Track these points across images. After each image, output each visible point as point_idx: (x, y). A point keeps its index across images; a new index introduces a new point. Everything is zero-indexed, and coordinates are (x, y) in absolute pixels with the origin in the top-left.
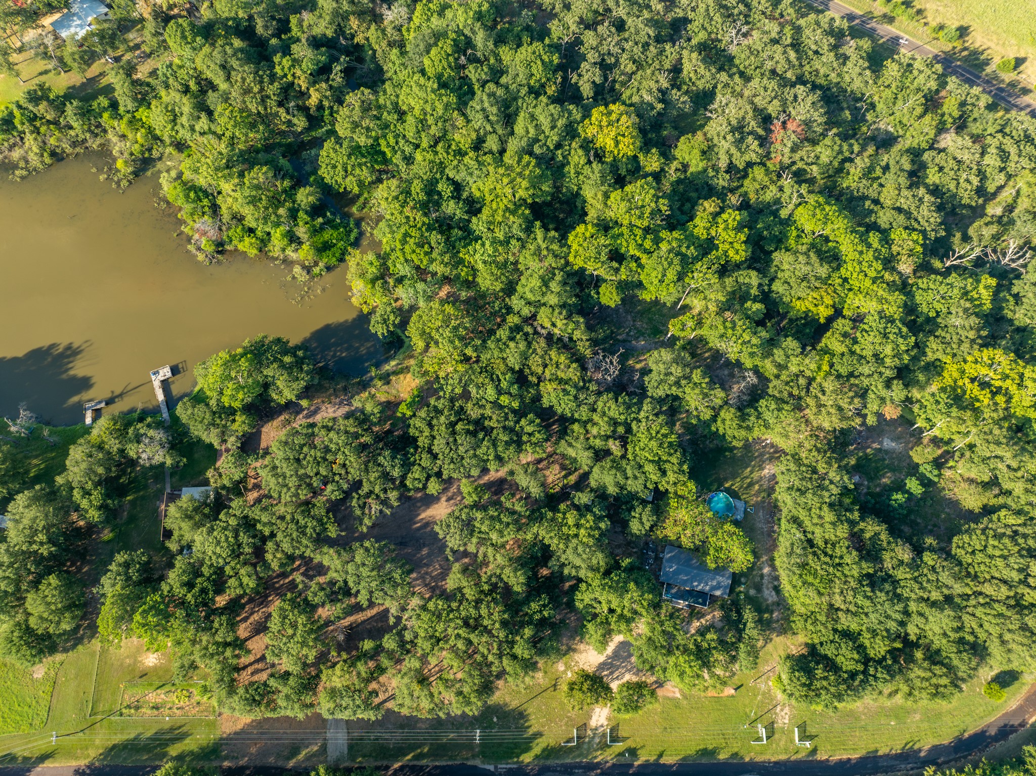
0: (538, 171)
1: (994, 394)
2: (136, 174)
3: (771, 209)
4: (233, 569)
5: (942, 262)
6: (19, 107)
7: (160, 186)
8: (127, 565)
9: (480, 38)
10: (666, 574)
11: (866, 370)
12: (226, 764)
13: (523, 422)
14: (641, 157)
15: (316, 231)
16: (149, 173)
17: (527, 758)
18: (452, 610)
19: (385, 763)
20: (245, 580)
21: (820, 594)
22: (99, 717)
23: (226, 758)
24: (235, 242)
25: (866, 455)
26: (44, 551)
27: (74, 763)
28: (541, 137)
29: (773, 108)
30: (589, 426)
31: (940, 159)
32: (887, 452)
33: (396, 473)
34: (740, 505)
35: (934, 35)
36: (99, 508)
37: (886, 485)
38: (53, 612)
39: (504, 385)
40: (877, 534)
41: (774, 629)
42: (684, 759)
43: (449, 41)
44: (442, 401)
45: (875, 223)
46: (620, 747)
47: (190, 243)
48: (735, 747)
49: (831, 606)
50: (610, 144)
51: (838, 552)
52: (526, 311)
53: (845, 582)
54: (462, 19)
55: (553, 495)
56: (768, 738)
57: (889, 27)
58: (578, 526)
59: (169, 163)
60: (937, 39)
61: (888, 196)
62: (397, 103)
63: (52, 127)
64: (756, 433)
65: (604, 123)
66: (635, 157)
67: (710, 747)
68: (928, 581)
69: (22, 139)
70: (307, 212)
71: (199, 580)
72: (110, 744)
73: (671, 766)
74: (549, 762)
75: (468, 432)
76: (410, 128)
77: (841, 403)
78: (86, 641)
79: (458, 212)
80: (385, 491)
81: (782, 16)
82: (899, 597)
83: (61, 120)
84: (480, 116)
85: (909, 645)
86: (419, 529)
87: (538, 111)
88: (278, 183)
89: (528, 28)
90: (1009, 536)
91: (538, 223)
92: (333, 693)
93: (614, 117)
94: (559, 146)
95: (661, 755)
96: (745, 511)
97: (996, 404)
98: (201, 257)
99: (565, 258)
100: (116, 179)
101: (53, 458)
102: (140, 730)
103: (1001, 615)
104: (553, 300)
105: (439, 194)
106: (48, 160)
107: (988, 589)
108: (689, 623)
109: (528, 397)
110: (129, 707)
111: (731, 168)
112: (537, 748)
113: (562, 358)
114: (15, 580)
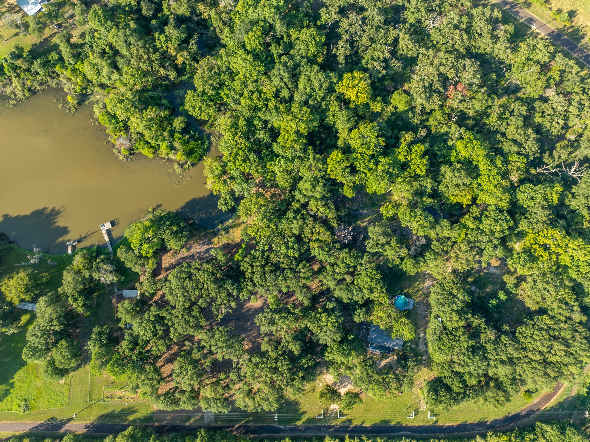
0: (311, 117)
1: (550, 254)
2: (79, 103)
3: (443, 138)
4: (154, 342)
5: (536, 169)
6: (6, 61)
7: (94, 113)
8: (100, 334)
9: (278, 25)
10: (371, 338)
11: (484, 239)
12: (156, 424)
13: (300, 266)
14: (371, 103)
15: (185, 142)
16: (86, 103)
17: (299, 423)
18: (264, 363)
19: (232, 424)
20: (161, 347)
21: (447, 354)
22: (94, 402)
23: (156, 421)
24: (140, 150)
25: (480, 276)
26: (58, 328)
27: (85, 423)
28: (314, 94)
29: (451, 74)
30: (335, 267)
31: (545, 106)
32: (491, 274)
33: (235, 293)
34: (411, 301)
35: (554, 17)
36: (82, 306)
37: (488, 292)
38: (66, 359)
39: (290, 245)
40: (479, 324)
41: (423, 364)
42: (374, 424)
43: (260, 28)
44: (258, 252)
45: (501, 148)
46: (344, 418)
47: (114, 148)
48: (399, 419)
49: (452, 360)
50: (353, 98)
51: (458, 334)
52: (303, 201)
53: (460, 350)
54: (267, 14)
55: (315, 295)
56: (415, 415)
57: (527, 11)
58: (327, 321)
59: (97, 97)
60: (555, 19)
61: (511, 132)
62: (229, 67)
63: (27, 73)
64: (423, 269)
65: (350, 86)
66: (367, 104)
67: (387, 419)
68: (502, 351)
69: (10, 80)
70: (179, 133)
71: (138, 348)
72: (100, 414)
73: (368, 427)
74: (310, 425)
75: (271, 271)
76: (237, 85)
77: (469, 258)
78: (83, 366)
79: (265, 138)
80: (229, 301)
81: (462, 5)
82: (486, 358)
83: (32, 69)
84: (278, 79)
85: (489, 379)
86: (246, 312)
87: (312, 76)
88: (162, 113)
89: (307, 14)
90: (546, 330)
91: (310, 148)
92: (207, 400)
93: (356, 82)
94: (323, 99)
95: (363, 423)
96: (414, 305)
97: (551, 259)
98: (121, 157)
99: (326, 171)
100: (68, 107)
101: (54, 272)
102: (114, 408)
103: (534, 368)
104: (318, 196)
105: (255, 126)
106: (27, 94)
107: (530, 355)
108: (381, 361)
109: (303, 250)
110: (107, 397)
111: (423, 111)
112: (304, 418)
113: (322, 230)
114: (45, 344)
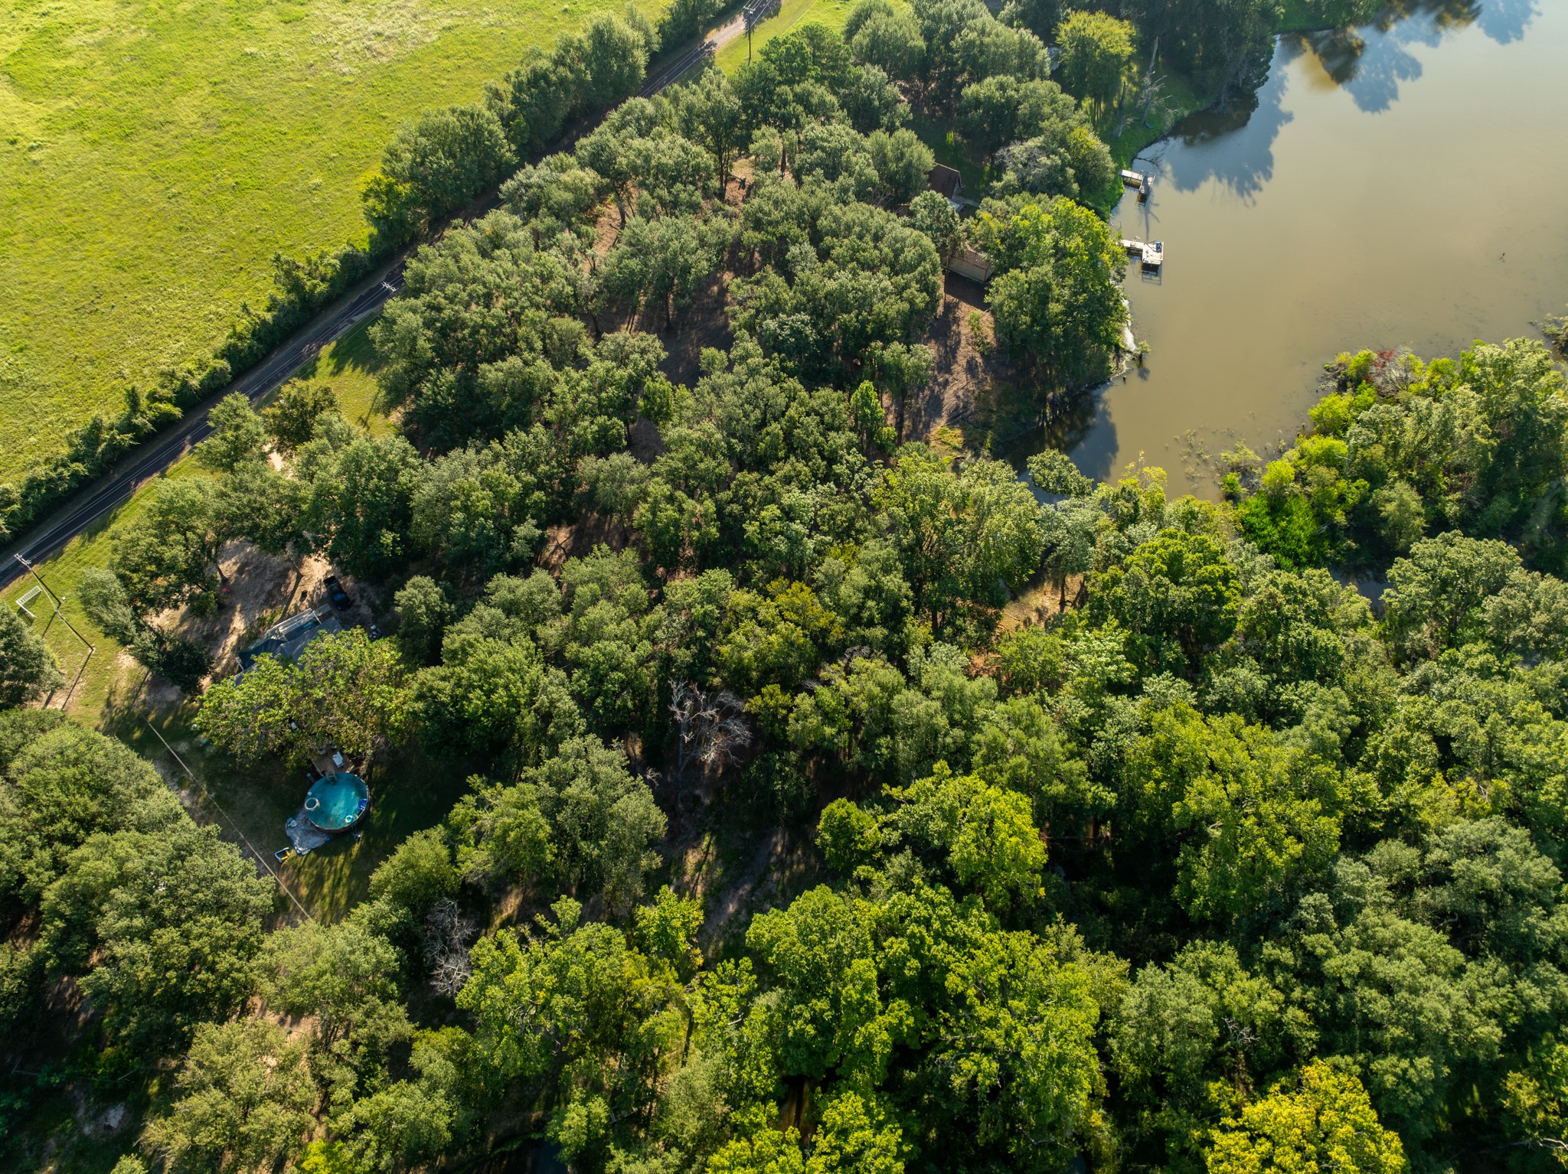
17: (327, 350)
48: (63, 564)
67: (99, 535)
73: (141, 481)
112: (325, 364)
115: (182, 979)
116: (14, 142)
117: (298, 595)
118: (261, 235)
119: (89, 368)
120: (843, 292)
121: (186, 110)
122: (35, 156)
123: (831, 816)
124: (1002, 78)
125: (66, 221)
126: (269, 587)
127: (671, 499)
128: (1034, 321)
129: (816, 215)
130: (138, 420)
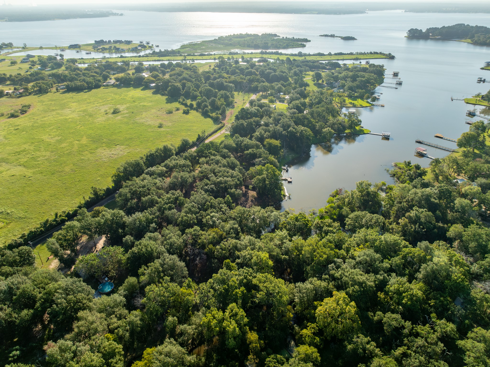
115: (74, 305)
116: (25, 176)
117: (95, 251)
118: (86, 189)
119: (43, 214)
120: (221, 181)
121: (67, 169)
122: (30, 178)
123: (225, 262)
124: (252, 149)
125: (38, 189)
126: (88, 250)
127: (186, 216)
128: (263, 185)
129: (214, 170)
130: (57, 219)
